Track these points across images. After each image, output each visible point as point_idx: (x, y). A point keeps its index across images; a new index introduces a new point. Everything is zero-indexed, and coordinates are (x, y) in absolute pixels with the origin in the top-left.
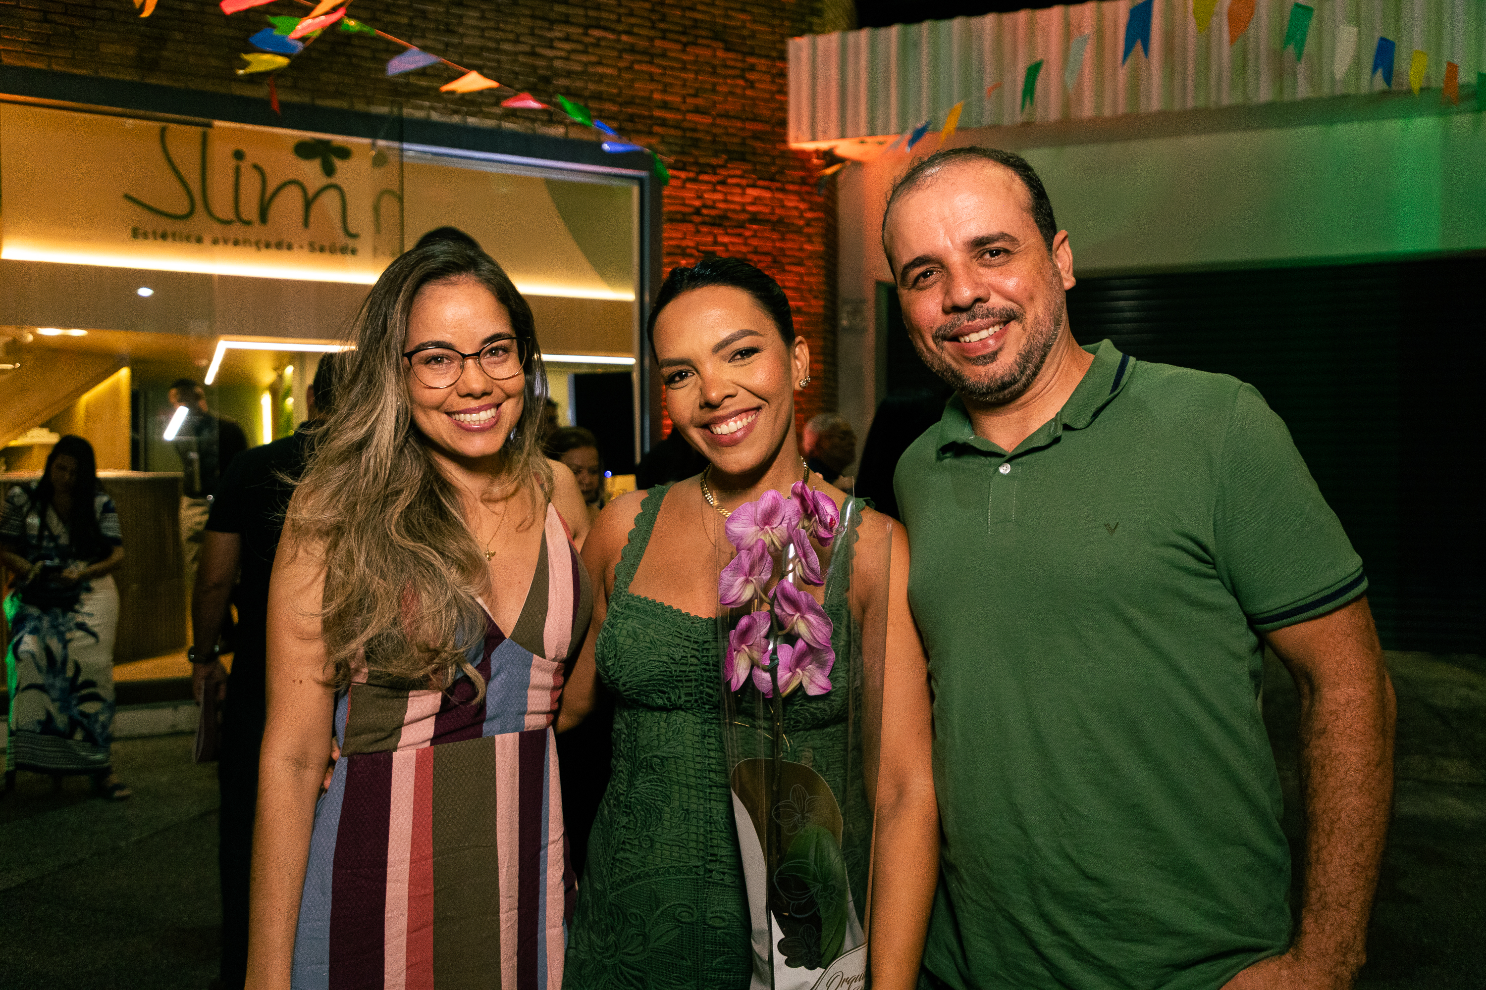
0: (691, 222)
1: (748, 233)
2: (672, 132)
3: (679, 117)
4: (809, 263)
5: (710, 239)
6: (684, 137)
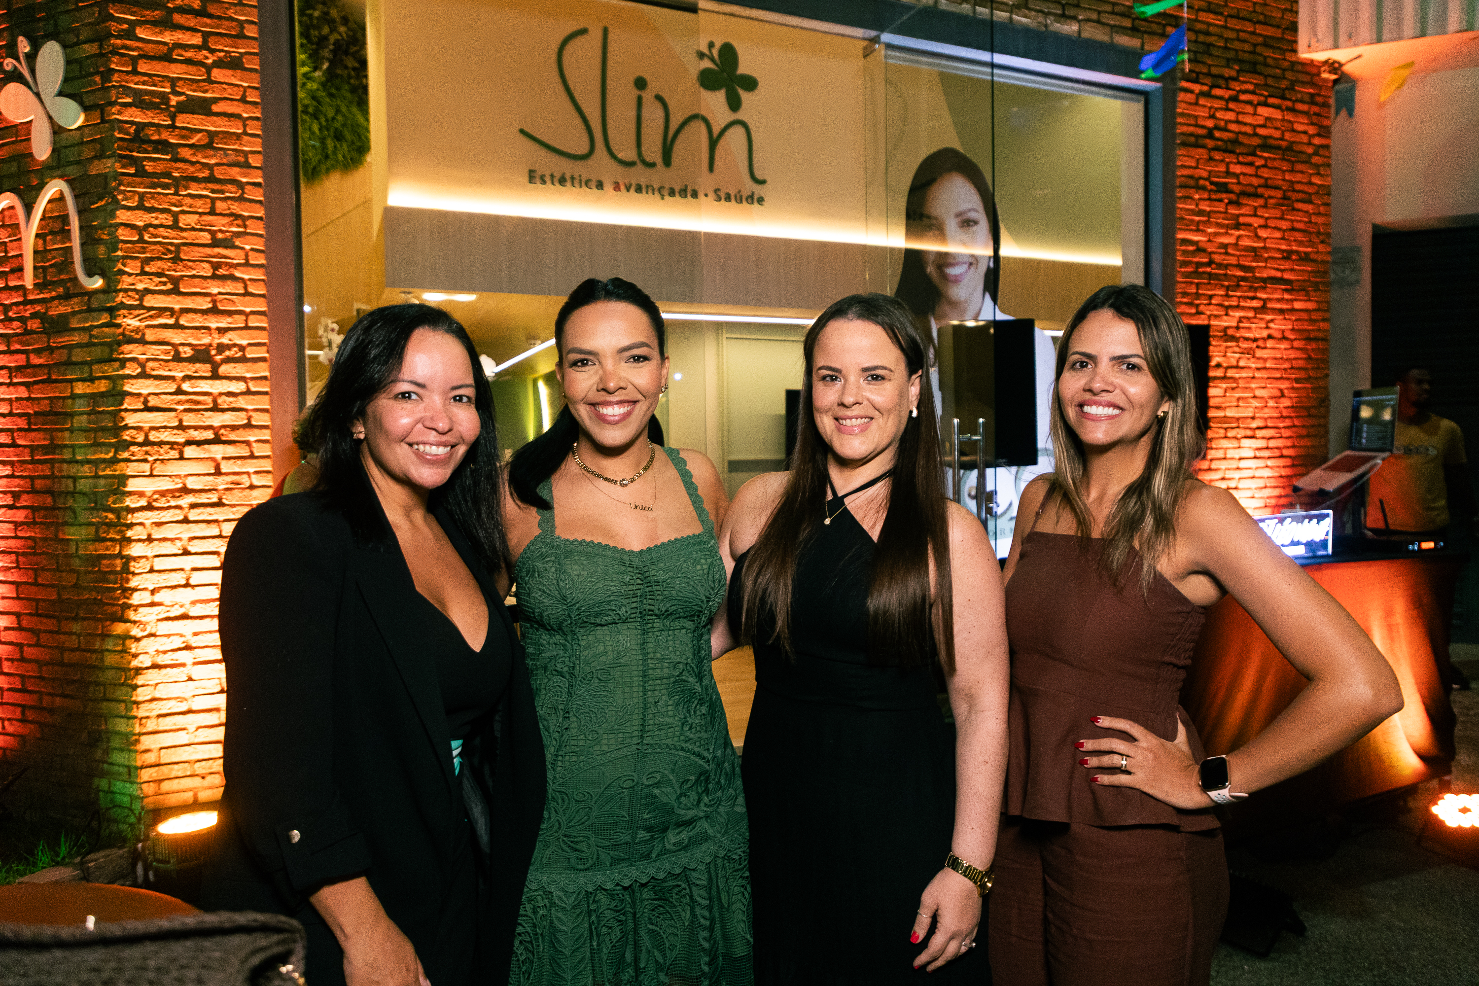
0: (1203, 147)
5: (1223, 168)
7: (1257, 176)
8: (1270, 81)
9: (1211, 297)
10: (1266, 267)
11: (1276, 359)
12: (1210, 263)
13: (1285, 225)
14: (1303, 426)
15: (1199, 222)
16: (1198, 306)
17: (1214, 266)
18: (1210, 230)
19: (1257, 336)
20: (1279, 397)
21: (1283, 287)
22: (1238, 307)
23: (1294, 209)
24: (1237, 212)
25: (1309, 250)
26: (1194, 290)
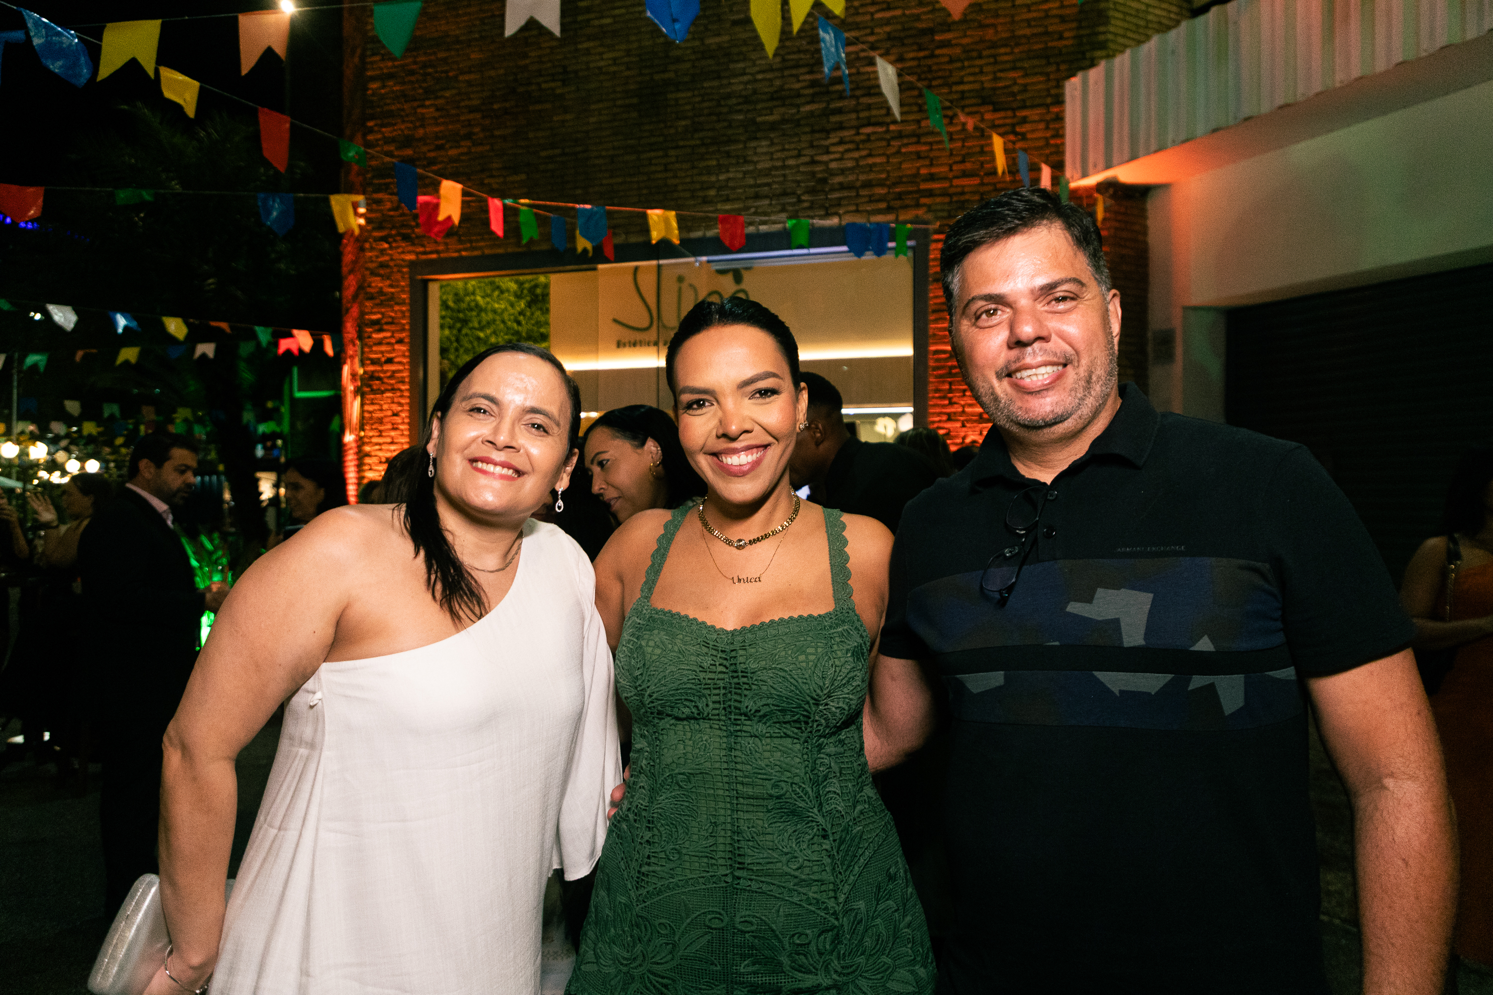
2: (938, 200)
3: (946, 184)
6: (951, 202)
26: (947, 387)
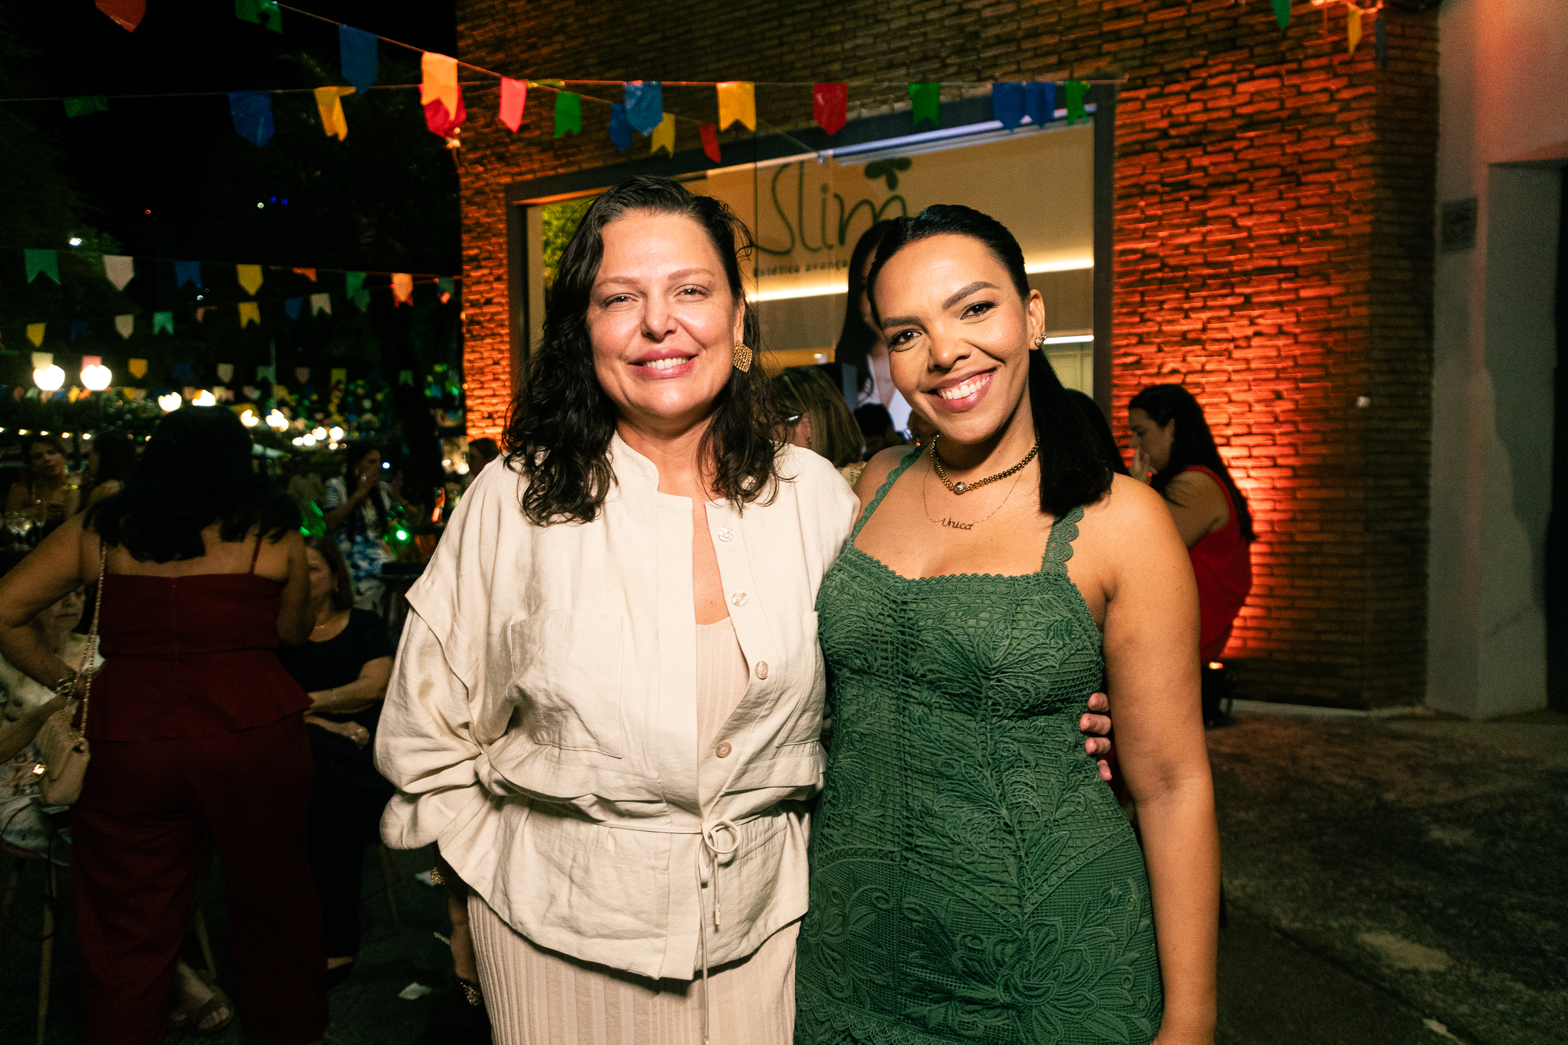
0: (1154, 150)
1: (1238, 146)
2: (1128, 44)
3: (1138, 21)
4: (1342, 165)
5: (1182, 166)
6: (1145, 46)
7: (1236, 161)
8: (1258, 50)
9: (1162, 303)
10: (1251, 258)
11: (1267, 358)
12: (1164, 266)
13: (1282, 206)
14: (1315, 432)
15: (1145, 229)
16: (1142, 315)
17: (1166, 270)
18: (1161, 234)
19: (1236, 335)
20: (1273, 400)
21: (1281, 276)
22: (1204, 308)
23: (1300, 184)
24: (1204, 207)
25: (1331, 225)
26: (1137, 298)
